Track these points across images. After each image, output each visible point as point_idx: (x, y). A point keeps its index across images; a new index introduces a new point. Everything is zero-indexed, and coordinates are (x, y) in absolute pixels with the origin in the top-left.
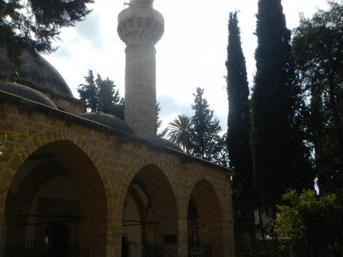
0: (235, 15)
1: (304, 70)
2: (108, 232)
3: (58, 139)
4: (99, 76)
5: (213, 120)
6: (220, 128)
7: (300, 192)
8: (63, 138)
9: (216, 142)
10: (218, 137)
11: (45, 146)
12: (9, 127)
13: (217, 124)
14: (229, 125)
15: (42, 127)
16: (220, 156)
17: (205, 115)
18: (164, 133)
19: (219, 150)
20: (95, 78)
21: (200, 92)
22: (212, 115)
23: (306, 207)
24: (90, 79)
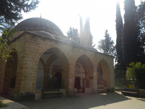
0: (118, 3)
1: (142, 20)
2: (70, 75)
3: (53, 47)
4: (73, 28)
5: (111, 40)
6: (114, 43)
7: (135, 63)
8: (55, 47)
9: (113, 48)
10: (113, 46)
11: (49, 49)
12: (38, 44)
13: (113, 41)
14: (117, 42)
15: (48, 44)
16: (114, 52)
17: (108, 39)
18: (95, 45)
19: (114, 50)
20: (72, 28)
21: (107, 31)
22: (111, 39)
23: (136, 68)
24: (71, 29)
